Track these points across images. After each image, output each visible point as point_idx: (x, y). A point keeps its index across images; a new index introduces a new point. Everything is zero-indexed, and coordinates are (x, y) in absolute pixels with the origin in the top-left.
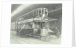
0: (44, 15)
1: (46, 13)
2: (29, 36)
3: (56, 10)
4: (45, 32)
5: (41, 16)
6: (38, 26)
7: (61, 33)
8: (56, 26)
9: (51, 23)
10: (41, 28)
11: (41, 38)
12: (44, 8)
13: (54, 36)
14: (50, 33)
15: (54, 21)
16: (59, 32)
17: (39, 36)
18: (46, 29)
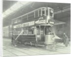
0: (48, 17)
1: (51, 14)
2: (30, 45)
3: (63, 11)
4: (50, 39)
5: (45, 18)
6: (41, 32)
7: (70, 40)
8: (64, 32)
9: (58, 28)
10: (46, 34)
11: (45, 47)
12: (49, 8)
13: (62, 44)
14: (57, 41)
15: (62, 25)
16: (68, 39)
17: (43, 44)
18: (52, 36)
